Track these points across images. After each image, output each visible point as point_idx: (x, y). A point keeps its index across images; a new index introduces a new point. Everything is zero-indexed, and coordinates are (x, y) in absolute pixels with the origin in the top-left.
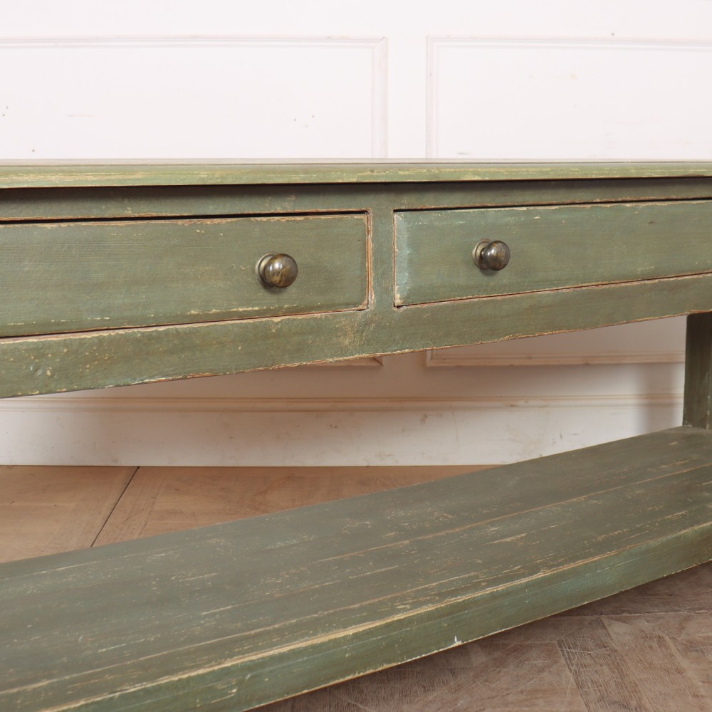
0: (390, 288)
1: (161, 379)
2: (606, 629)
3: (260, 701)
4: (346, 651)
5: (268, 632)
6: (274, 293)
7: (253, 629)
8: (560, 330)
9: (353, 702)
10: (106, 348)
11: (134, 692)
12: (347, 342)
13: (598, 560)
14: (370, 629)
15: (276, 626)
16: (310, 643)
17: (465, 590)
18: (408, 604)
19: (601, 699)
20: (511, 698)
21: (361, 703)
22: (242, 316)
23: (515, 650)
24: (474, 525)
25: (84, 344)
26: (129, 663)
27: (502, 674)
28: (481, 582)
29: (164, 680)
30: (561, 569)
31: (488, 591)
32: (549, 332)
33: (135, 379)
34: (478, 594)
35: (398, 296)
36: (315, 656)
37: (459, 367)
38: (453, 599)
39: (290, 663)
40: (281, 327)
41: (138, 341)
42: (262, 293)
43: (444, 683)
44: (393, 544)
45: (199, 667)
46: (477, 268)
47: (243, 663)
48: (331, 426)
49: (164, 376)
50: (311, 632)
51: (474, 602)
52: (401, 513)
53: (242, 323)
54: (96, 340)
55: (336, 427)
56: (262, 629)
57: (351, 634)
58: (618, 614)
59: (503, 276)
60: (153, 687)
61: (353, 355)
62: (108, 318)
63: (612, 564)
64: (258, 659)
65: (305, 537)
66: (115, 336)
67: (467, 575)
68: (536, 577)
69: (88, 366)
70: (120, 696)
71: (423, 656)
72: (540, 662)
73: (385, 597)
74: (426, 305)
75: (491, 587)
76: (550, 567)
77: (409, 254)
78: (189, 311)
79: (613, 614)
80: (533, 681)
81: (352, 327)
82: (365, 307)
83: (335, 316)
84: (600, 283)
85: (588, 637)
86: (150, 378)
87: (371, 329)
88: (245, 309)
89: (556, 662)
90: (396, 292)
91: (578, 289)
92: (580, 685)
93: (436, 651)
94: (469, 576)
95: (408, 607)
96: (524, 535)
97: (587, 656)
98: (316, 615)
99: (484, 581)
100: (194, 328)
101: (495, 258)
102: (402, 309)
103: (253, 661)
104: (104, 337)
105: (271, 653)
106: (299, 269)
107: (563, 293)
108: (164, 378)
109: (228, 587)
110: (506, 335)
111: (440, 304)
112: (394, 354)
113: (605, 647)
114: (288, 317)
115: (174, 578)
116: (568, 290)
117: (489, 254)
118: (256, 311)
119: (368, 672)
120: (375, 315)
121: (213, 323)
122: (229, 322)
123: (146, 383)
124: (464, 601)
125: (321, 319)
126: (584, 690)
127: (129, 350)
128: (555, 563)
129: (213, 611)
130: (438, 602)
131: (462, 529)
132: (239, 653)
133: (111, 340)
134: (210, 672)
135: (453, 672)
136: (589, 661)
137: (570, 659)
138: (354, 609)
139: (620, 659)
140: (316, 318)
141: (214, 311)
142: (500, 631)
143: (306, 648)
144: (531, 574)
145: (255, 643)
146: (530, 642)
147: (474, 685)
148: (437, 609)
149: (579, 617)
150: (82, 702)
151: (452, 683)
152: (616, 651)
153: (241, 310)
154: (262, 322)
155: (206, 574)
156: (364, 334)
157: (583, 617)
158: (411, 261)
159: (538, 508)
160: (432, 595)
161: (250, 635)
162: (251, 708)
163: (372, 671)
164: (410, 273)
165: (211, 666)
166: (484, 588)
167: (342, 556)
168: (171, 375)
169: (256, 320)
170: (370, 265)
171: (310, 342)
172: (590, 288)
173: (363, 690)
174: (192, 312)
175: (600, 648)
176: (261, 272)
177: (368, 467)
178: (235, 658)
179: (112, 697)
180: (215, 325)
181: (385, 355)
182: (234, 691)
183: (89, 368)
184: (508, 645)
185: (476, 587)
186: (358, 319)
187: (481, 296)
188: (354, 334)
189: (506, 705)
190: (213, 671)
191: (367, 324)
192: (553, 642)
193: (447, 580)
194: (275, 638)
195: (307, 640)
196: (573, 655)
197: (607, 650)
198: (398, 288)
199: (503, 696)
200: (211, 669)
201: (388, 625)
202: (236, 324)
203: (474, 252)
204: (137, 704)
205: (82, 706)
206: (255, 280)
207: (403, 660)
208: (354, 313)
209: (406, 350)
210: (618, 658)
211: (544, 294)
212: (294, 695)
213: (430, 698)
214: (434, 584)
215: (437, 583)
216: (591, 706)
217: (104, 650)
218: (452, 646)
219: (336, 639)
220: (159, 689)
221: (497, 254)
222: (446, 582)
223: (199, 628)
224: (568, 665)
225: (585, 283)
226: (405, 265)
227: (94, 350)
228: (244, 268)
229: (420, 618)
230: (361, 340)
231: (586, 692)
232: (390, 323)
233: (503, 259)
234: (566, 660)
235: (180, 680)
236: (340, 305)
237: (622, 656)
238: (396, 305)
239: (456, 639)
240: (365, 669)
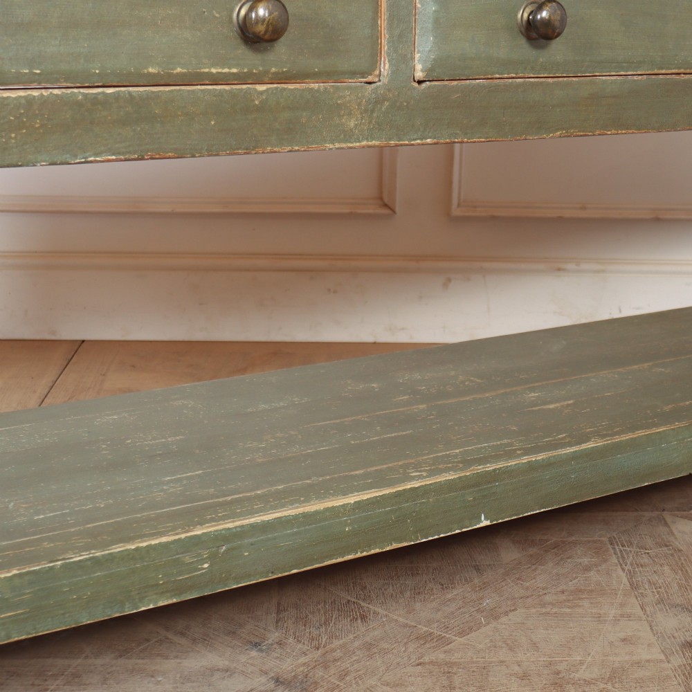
0: (409, 56)
1: (110, 157)
2: (669, 527)
3: (237, 580)
4: (346, 525)
5: (249, 499)
6: (257, 50)
7: (229, 495)
8: (627, 129)
9: (353, 600)
10: (37, 112)
11: (80, 561)
12: (352, 124)
13: (664, 431)
14: (377, 497)
15: (259, 492)
16: (300, 510)
17: (496, 458)
18: (425, 471)
19: (661, 601)
20: (548, 598)
21: (364, 600)
22: (215, 79)
23: (556, 546)
24: (508, 390)
25: (8, 105)
26: (73, 530)
27: (538, 572)
28: (516, 450)
29: (117, 549)
30: (617, 439)
31: (525, 459)
32: (613, 131)
33: (75, 156)
34: (512, 463)
35: (419, 67)
36: (307, 527)
37: (493, 218)
38: (479, 467)
39: (276, 534)
40: (267, 99)
41: (79, 104)
42: (242, 50)
43: (466, 580)
44: (406, 409)
45: (161, 534)
46: (522, 37)
47: (217, 531)
48: (329, 290)
49: (113, 154)
50: (302, 499)
51: (507, 472)
52: (417, 376)
53: (216, 90)
54: (23, 101)
55: (335, 292)
56: (241, 496)
57: (352, 502)
58: (685, 511)
59: (558, 50)
60: (103, 556)
61: (359, 142)
62: (38, 71)
63: (681, 437)
64: (236, 527)
65: (295, 399)
66: (48, 97)
67: (499, 443)
68: (584, 446)
69: (13, 135)
70: (62, 566)
71: (442, 535)
72: (586, 561)
73: (395, 464)
74: (455, 83)
75: (528, 455)
76: (603, 436)
77: (435, 11)
78: (147, 68)
79: (678, 511)
80: (576, 581)
81: (359, 104)
82: (377, 80)
83: (337, 88)
84: (682, 71)
85: (646, 535)
86: (96, 155)
87: (383, 109)
88: (220, 70)
89: (605, 561)
90: (416, 61)
91: (654, 77)
92: (634, 586)
93: (457, 531)
94: (501, 444)
95: (424, 474)
96: (571, 402)
97: (644, 556)
98: (308, 481)
99: (520, 449)
100: (153, 92)
101: (546, 23)
102: (424, 85)
103: (229, 529)
104: (34, 96)
105: (252, 520)
106: (290, 22)
107: (635, 81)
108: (114, 157)
109: (198, 451)
110: (557, 130)
111: (474, 82)
112: (413, 145)
113: (666, 546)
114: (275, 85)
115: (129, 441)
116: (640, 77)
117: (539, 17)
118: (234, 74)
119: (373, 552)
120: (389, 90)
121: (178, 88)
122: (199, 87)
123: (91, 162)
124: (494, 470)
125: (318, 91)
126: (640, 591)
127: (68, 116)
128: (610, 432)
129: (179, 476)
130: (462, 470)
131: (494, 394)
132: (212, 520)
133: (44, 101)
134: (175, 541)
135: (477, 569)
136: (646, 561)
137: (623, 557)
138: (356, 475)
139: (685, 560)
140: (312, 89)
141: (179, 70)
142: (538, 511)
143: (296, 517)
144: (579, 443)
145: (232, 509)
146: (574, 538)
147: (503, 584)
148: (460, 478)
149: (635, 514)
150: (15, 572)
151: (476, 581)
152: (680, 551)
153: (214, 71)
154: (242, 90)
155: (170, 437)
156: (375, 115)
157: (640, 513)
158: (437, 21)
159: (590, 375)
160: (454, 462)
161: (225, 501)
162: (227, 589)
163: (377, 551)
164: (435, 37)
165: (177, 534)
166: (519, 456)
167: (342, 420)
168: (123, 154)
169: (234, 87)
170: (383, 22)
171: (304, 120)
172: (668, 77)
173: (366, 587)
174: (151, 70)
175: (661, 547)
176: (240, 22)
177: (375, 343)
178: (207, 525)
179: (53, 566)
180: (180, 90)
181: (401, 145)
182: (206, 566)
183: (15, 138)
184: (547, 541)
185: (510, 455)
186: (366, 94)
187: (527, 75)
188: (361, 113)
189: (543, 605)
190: (179, 539)
191: (378, 101)
192: (603, 539)
193: (473, 447)
194: (257, 505)
195: (297, 508)
196: (627, 554)
197: (669, 550)
198: (420, 57)
199: (540, 596)
200: (177, 537)
201: (398, 495)
202: (208, 89)
203: (519, 16)
204: (84, 577)
205: (15, 576)
206: (233, 32)
207: (417, 539)
208: (362, 86)
209: (429, 141)
210: (682, 558)
211: (609, 80)
212: (280, 575)
213: (449, 596)
214: (458, 451)
215: (461, 450)
216: (648, 609)
217: (42, 516)
218: (478, 526)
219: (333, 507)
220: (111, 558)
221: (550, 17)
222: (472, 449)
223: (162, 494)
224: (621, 565)
225: (662, 69)
226: (430, 26)
227: (21, 114)
228: (217, 15)
229: (440, 488)
230: (370, 122)
231: (642, 593)
232: (408, 103)
233: (557, 24)
234: (618, 558)
235: (137, 549)
236: (343, 73)
237: (687, 557)
238: (416, 79)
239: (483, 518)
240: (370, 548)
